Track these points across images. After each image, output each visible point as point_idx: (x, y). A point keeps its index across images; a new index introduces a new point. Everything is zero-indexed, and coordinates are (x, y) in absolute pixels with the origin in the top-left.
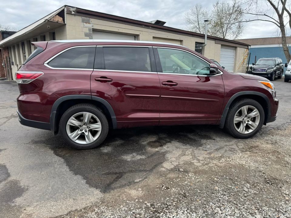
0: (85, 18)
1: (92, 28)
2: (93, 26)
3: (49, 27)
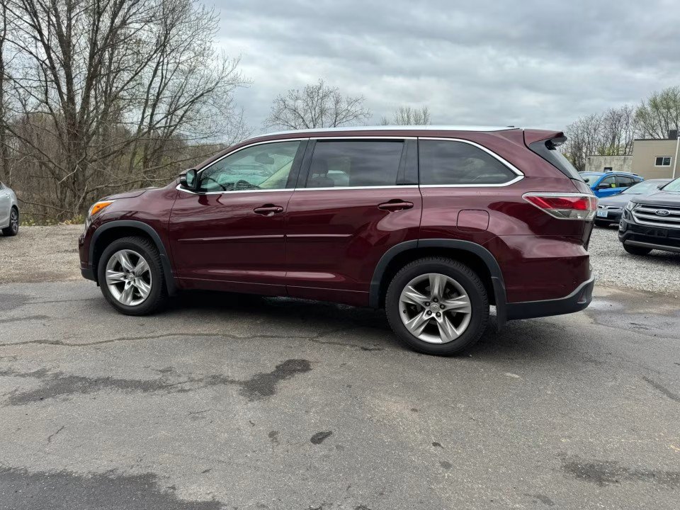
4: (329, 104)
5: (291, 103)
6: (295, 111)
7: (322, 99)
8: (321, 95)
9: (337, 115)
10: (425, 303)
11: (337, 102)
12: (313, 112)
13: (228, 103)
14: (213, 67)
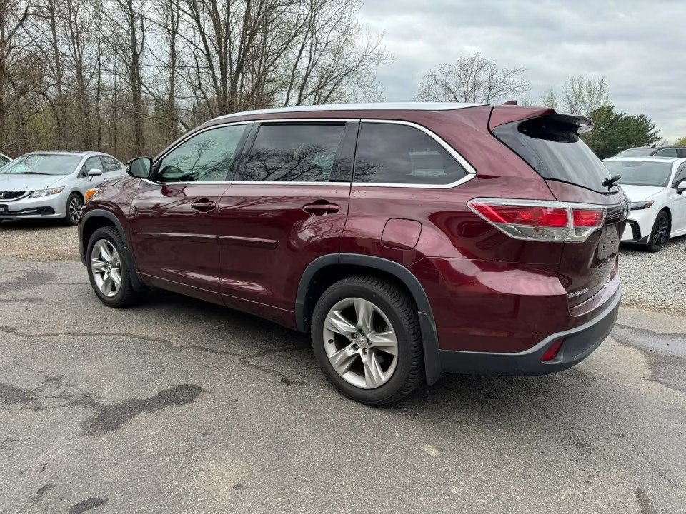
4: (484, 76)
5: (441, 77)
6: (445, 86)
7: (476, 71)
8: (475, 68)
9: (491, 87)
10: (352, 335)
11: (492, 74)
12: (466, 87)
13: (372, 82)
14: (359, 43)
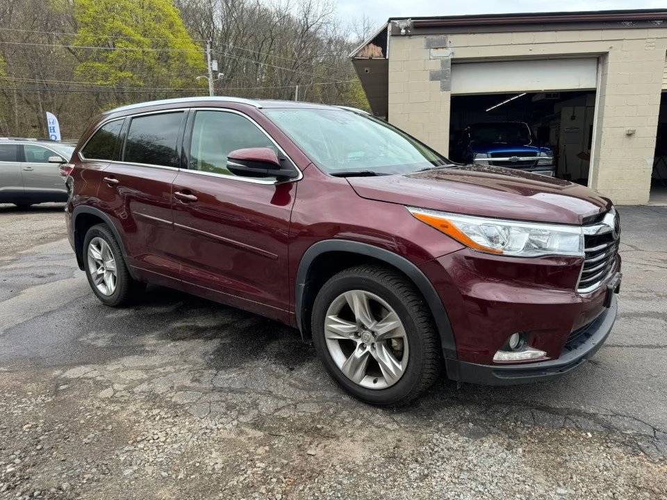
0: (435, 37)
1: (451, 57)
2: (453, 53)
3: (367, 71)
